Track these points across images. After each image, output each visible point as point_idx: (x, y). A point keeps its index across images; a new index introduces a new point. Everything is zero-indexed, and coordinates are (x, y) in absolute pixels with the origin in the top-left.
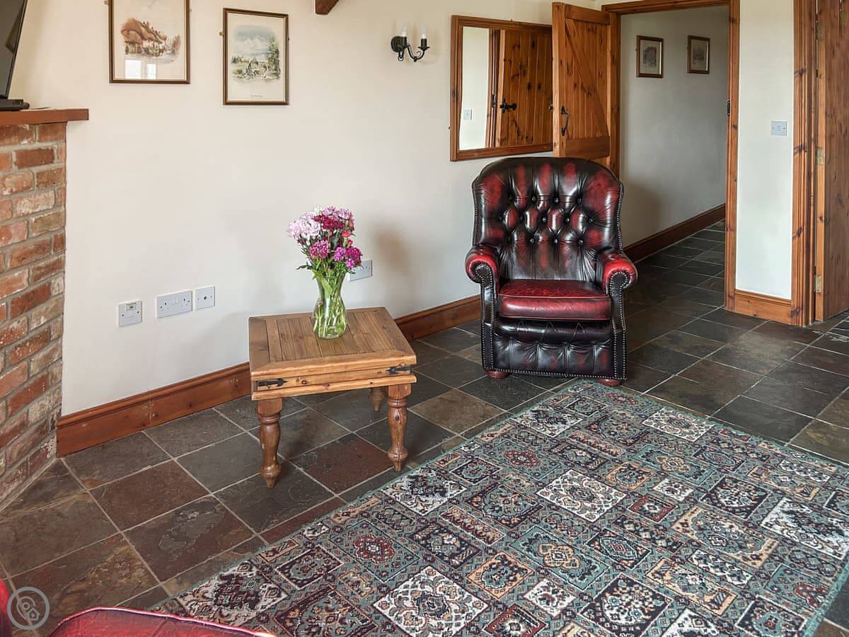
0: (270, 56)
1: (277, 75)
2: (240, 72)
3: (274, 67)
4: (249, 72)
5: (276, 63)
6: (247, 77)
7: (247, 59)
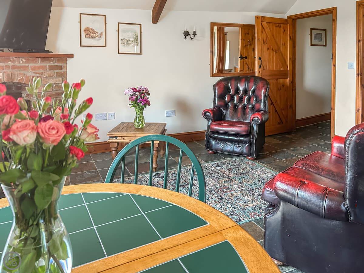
0: (135, 38)
1: (137, 44)
2: (124, 43)
3: (136, 42)
4: (127, 43)
5: (137, 40)
6: (126, 45)
7: (126, 39)
